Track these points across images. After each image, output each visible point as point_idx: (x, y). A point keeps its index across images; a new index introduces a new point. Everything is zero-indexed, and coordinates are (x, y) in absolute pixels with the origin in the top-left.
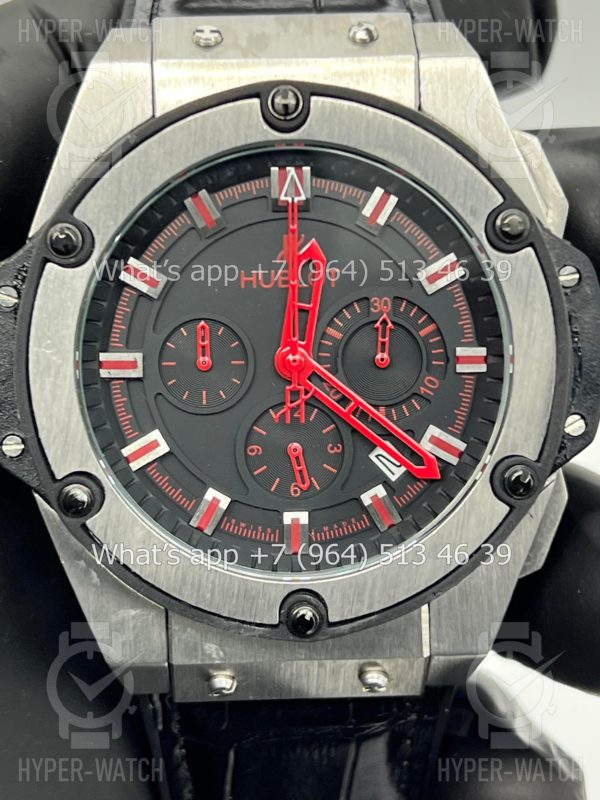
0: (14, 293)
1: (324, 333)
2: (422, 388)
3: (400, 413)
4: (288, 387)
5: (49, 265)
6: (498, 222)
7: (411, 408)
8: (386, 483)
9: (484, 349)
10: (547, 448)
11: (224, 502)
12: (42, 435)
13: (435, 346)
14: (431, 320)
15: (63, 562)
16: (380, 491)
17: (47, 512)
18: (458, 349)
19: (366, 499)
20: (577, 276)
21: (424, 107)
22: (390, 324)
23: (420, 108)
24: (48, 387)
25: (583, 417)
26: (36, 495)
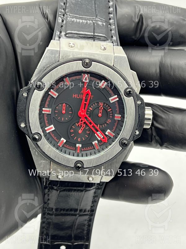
0: (27, 94)
1: (89, 109)
2: (107, 122)
3: (102, 126)
4: (80, 119)
5: (35, 90)
6: (127, 91)
7: (104, 125)
8: (98, 140)
9: (121, 115)
10: (131, 137)
11: (65, 141)
12: (30, 124)
13: (111, 113)
14: (110, 108)
15: (31, 150)
16: (96, 142)
17: (28, 139)
18: (115, 115)
19: (93, 143)
20: (141, 103)
21: (114, 65)
22: (102, 108)
23: (113, 66)
24: (32, 115)
25: (139, 131)
26: (27, 136)
